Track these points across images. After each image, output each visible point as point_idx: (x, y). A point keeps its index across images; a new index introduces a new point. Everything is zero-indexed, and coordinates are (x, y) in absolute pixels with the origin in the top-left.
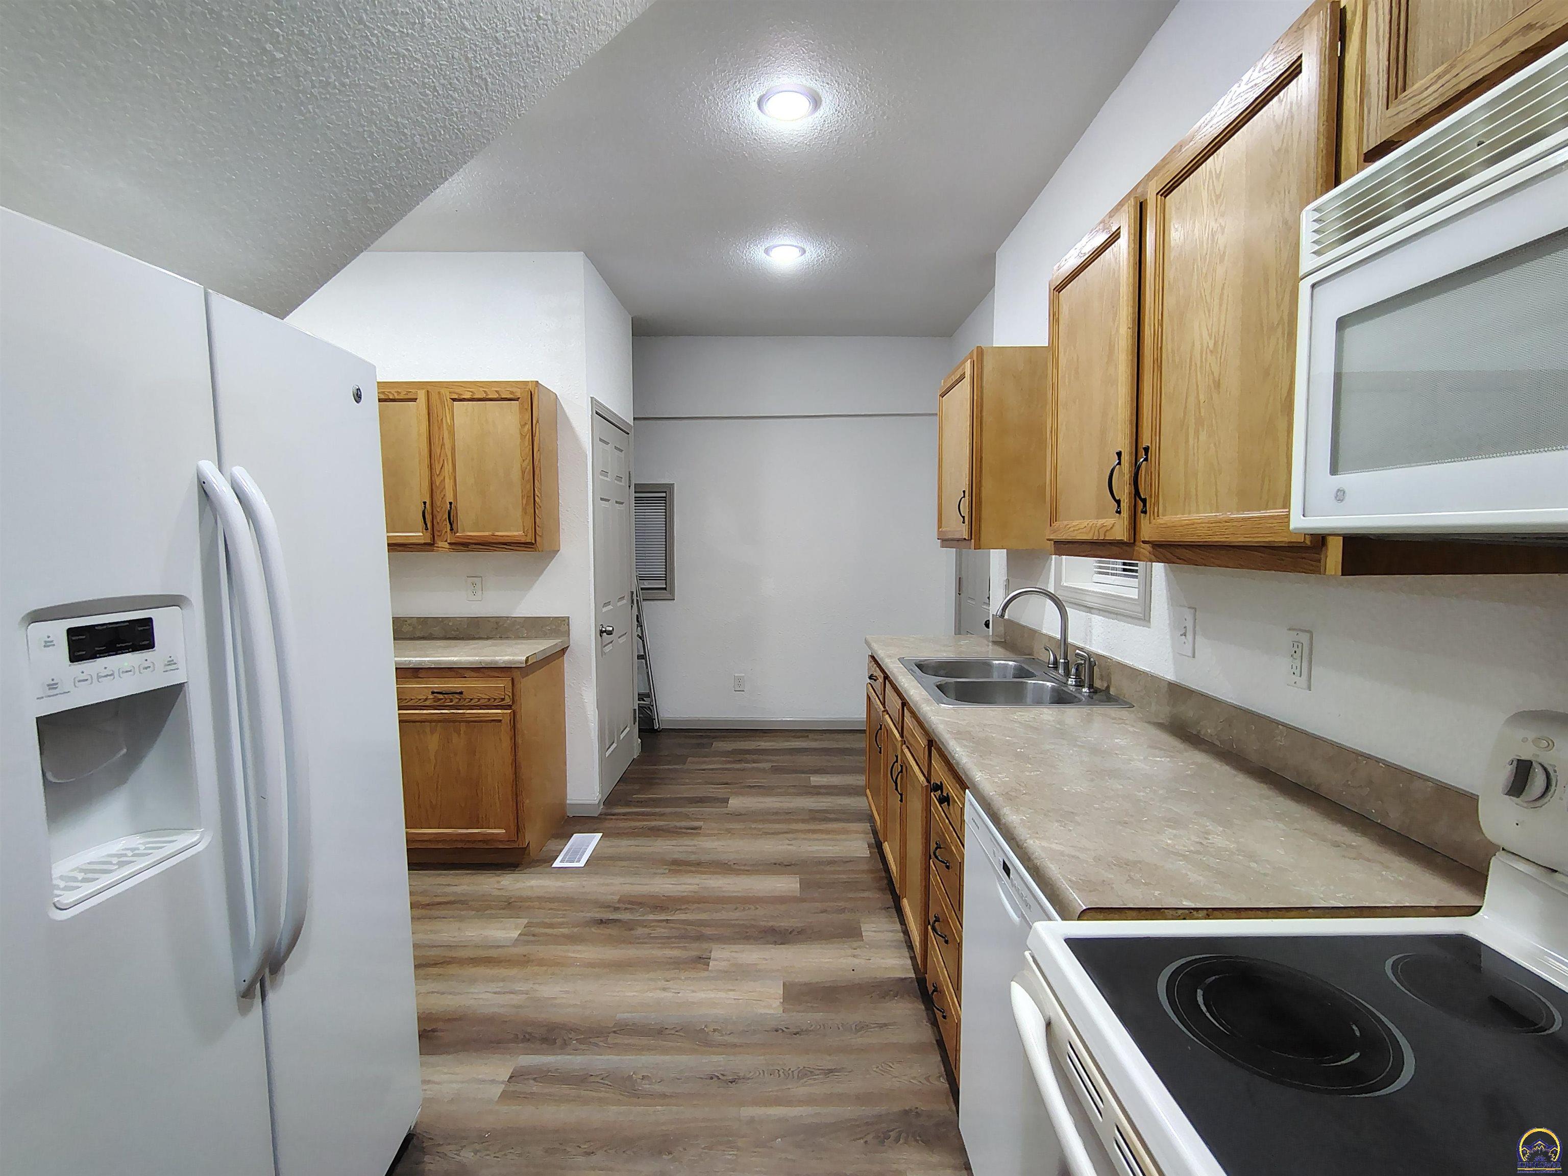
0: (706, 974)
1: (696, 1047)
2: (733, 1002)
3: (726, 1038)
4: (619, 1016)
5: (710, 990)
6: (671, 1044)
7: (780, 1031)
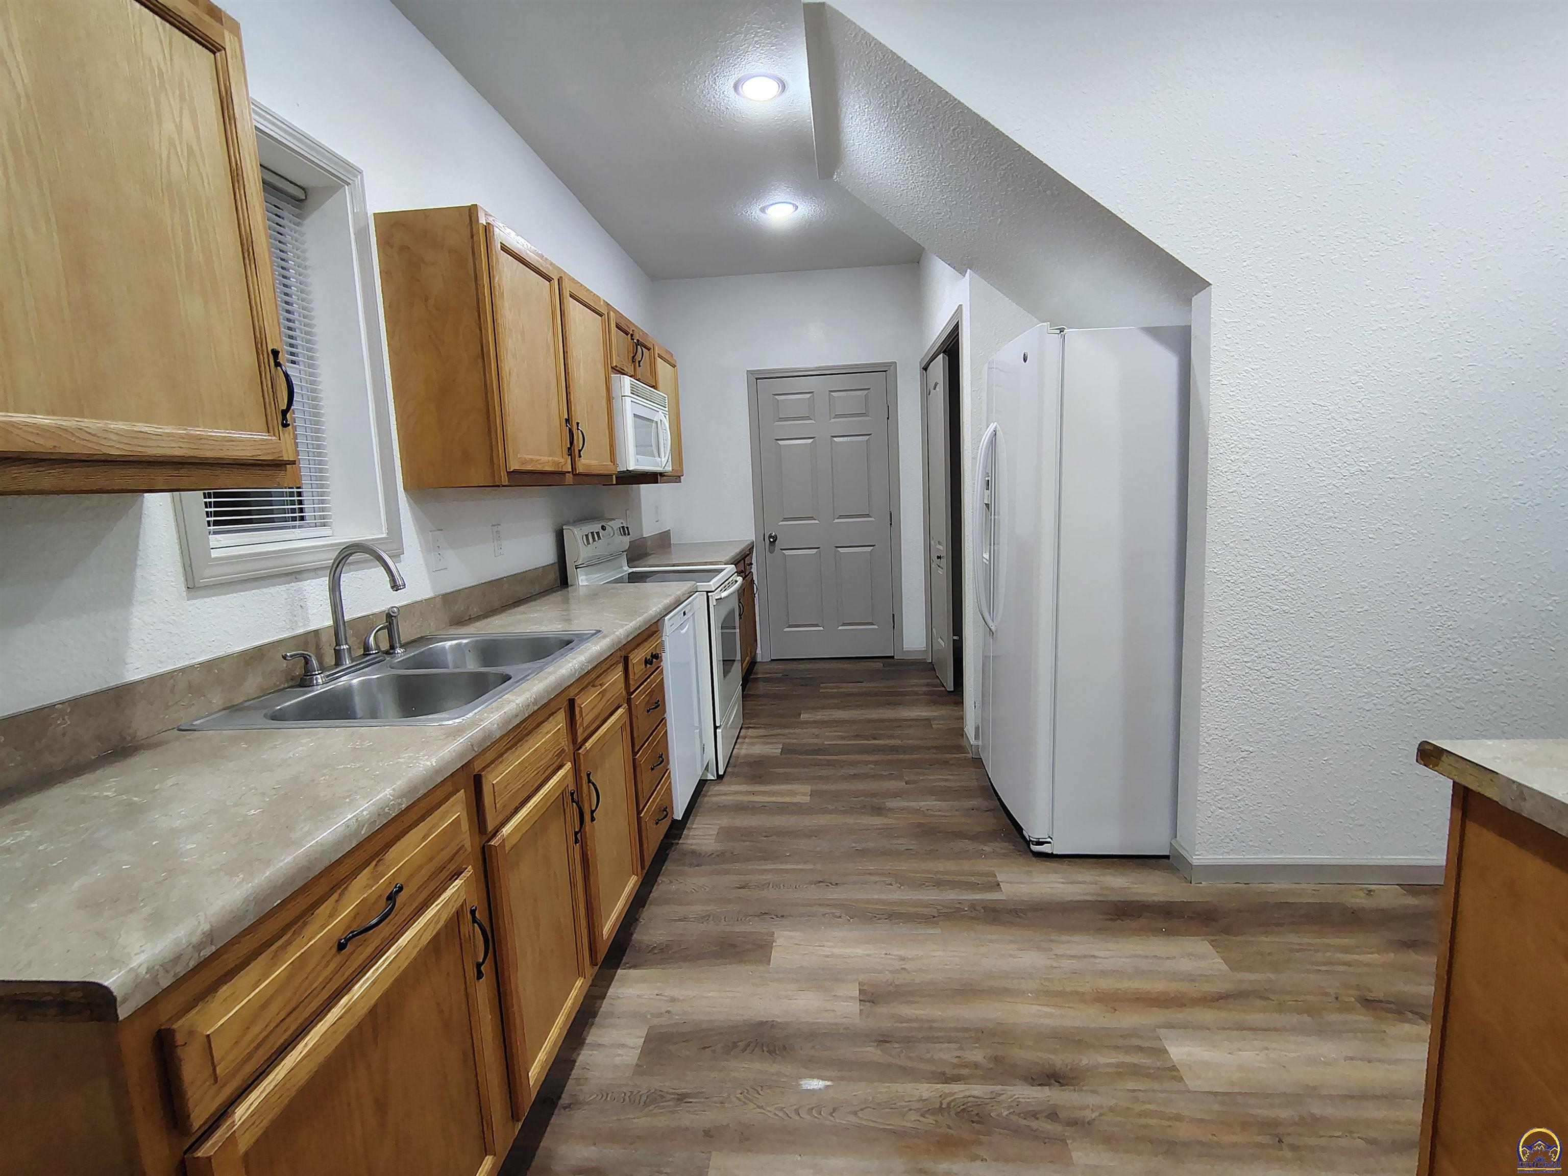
0: (861, 977)
1: (854, 904)
2: (825, 943)
3: (828, 911)
4: (937, 931)
5: (852, 957)
6: (877, 907)
7: (779, 916)
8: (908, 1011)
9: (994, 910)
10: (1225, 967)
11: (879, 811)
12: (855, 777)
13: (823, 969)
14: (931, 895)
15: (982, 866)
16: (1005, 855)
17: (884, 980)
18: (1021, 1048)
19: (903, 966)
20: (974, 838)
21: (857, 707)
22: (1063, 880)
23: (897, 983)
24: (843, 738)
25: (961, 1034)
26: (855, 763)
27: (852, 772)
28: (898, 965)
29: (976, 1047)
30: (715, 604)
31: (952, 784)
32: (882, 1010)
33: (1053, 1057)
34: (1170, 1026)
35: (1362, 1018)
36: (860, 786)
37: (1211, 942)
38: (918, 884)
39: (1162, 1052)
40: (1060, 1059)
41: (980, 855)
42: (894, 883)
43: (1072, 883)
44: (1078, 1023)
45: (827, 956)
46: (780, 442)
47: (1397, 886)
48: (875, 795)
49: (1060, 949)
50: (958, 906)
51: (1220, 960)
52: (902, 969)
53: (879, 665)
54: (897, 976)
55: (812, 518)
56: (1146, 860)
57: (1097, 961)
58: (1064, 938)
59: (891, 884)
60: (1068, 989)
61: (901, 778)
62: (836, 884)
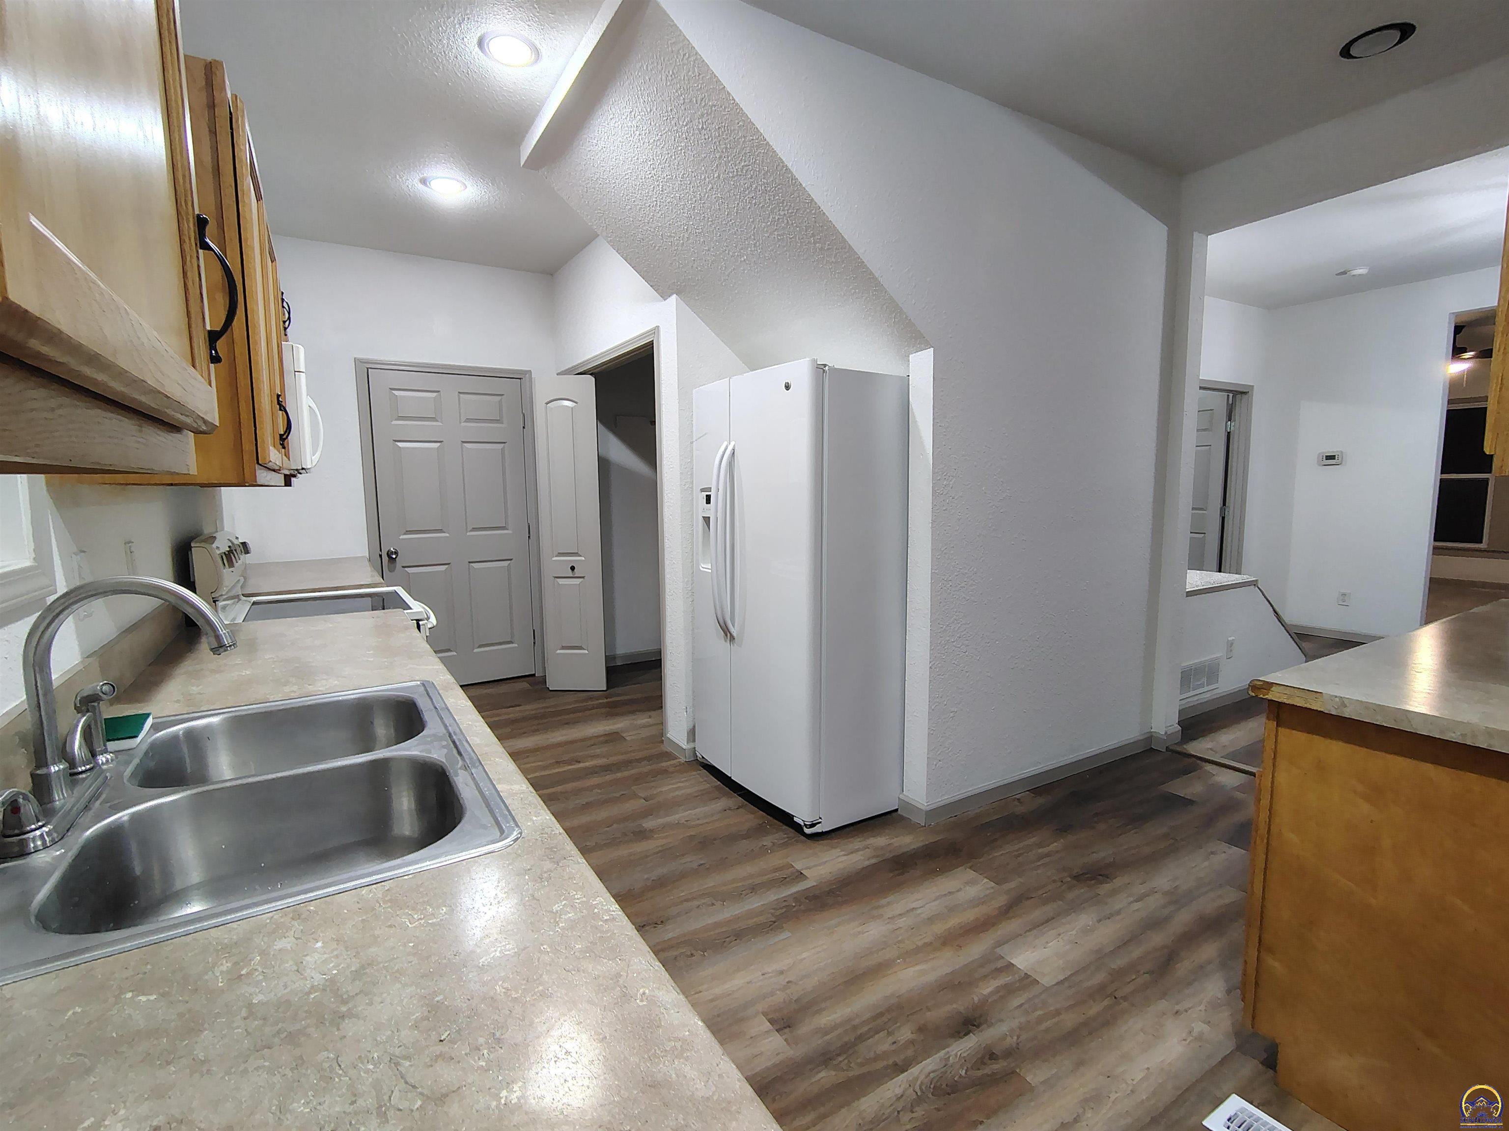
0: (759, 1008)
1: (695, 937)
8: (826, 1019)
9: (815, 897)
10: (993, 884)
11: (642, 835)
12: (587, 806)
13: (718, 1016)
14: (755, 903)
15: (776, 860)
16: (785, 845)
17: (782, 1001)
18: (929, 1009)
19: (787, 980)
20: (747, 836)
21: (535, 732)
22: (843, 853)
23: (794, 999)
24: (545, 768)
25: (879, 1022)
26: (578, 792)
27: (584, 801)
28: (782, 980)
29: (899, 1027)
30: (428, 634)
31: (689, 791)
32: (804, 1029)
33: (954, 1006)
34: (1000, 944)
35: (1080, 891)
36: (602, 814)
37: (970, 868)
38: (737, 895)
39: (1011, 965)
40: (959, 1005)
41: (764, 851)
42: (714, 902)
43: (852, 853)
44: (947, 970)
45: (712, 1001)
46: (399, 444)
47: (1027, 792)
48: (626, 819)
49: (889, 912)
50: (785, 904)
51: (986, 880)
52: (788, 982)
53: (524, 685)
54: (788, 991)
55: (441, 531)
56: (883, 817)
57: (919, 911)
58: (883, 902)
59: (713, 904)
60: (920, 943)
61: (635, 796)
62: (662, 922)
